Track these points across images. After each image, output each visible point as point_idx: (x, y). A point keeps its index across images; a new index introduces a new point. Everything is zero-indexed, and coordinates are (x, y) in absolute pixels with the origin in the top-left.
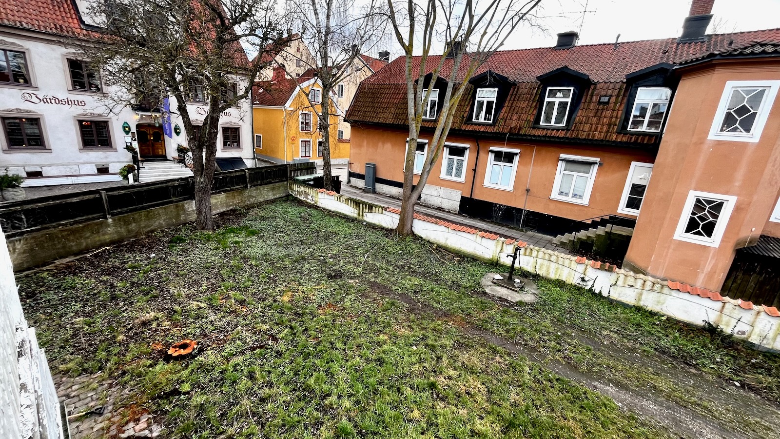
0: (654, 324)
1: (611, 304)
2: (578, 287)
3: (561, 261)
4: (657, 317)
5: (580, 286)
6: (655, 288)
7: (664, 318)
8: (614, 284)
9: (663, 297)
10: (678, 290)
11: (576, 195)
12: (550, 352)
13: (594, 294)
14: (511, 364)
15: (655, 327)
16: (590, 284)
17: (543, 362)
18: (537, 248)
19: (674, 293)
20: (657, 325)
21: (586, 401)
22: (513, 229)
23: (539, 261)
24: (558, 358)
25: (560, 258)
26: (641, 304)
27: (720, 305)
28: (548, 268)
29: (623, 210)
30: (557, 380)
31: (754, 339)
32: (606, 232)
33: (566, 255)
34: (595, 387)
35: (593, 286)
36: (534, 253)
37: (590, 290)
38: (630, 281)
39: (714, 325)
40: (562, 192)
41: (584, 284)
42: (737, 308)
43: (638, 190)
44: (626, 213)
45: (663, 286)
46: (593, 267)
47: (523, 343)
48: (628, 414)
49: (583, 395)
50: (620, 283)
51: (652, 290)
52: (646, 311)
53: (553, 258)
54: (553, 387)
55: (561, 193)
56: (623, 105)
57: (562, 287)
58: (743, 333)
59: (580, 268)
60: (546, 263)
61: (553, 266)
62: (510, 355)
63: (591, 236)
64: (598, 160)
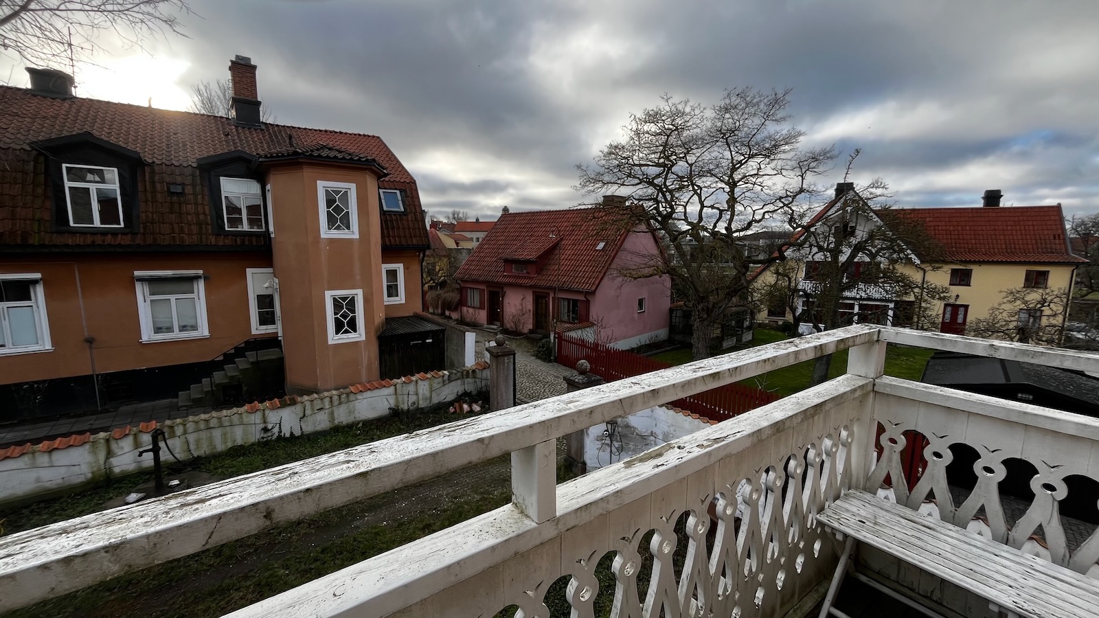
0: (357, 435)
1: (309, 440)
2: (263, 443)
3: (226, 422)
4: (355, 428)
5: (265, 440)
6: (343, 400)
7: (360, 425)
8: (302, 415)
9: (351, 404)
10: (361, 391)
11: (185, 326)
12: (290, 532)
13: (285, 439)
14: (259, 585)
15: (359, 437)
16: (276, 430)
17: (292, 549)
18: (178, 421)
19: (359, 397)
20: (359, 434)
21: (361, 546)
22: (84, 414)
23: (192, 438)
24: (304, 532)
25: (224, 418)
26: (336, 422)
27: (393, 388)
28: (211, 440)
29: (257, 329)
30: (322, 552)
31: (422, 404)
32: (252, 363)
33: (229, 411)
34: (357, 527)
35: (280, 432)
36: (179, 430)
37: (279, 437)
38: (318, 404)
39: (396, 408)
40: (160, 328)
41: (269, 434)
42: (404, 385)
43: (265, 301)
44: (263, 332)
45: (348, 395)
46: (273, 408)
47: (252, 550)
48: (396, 524)
49: (355, 543)
50: (308, 412)
51: (340, 403)
52: (344, 427)
53: (213, 423)
54: (325, 563)
55: (158, 330)
56: (207, 198)
57: (244, 455)
58: (414, 403)
59: (257, 418)
60: (203, 435)
61: (217, 434)
62: (247, 577)
63: (235, 374)
64: (201, 272)
